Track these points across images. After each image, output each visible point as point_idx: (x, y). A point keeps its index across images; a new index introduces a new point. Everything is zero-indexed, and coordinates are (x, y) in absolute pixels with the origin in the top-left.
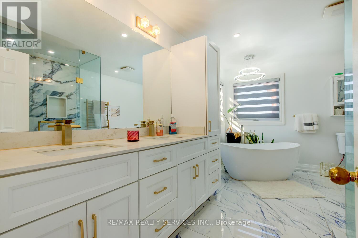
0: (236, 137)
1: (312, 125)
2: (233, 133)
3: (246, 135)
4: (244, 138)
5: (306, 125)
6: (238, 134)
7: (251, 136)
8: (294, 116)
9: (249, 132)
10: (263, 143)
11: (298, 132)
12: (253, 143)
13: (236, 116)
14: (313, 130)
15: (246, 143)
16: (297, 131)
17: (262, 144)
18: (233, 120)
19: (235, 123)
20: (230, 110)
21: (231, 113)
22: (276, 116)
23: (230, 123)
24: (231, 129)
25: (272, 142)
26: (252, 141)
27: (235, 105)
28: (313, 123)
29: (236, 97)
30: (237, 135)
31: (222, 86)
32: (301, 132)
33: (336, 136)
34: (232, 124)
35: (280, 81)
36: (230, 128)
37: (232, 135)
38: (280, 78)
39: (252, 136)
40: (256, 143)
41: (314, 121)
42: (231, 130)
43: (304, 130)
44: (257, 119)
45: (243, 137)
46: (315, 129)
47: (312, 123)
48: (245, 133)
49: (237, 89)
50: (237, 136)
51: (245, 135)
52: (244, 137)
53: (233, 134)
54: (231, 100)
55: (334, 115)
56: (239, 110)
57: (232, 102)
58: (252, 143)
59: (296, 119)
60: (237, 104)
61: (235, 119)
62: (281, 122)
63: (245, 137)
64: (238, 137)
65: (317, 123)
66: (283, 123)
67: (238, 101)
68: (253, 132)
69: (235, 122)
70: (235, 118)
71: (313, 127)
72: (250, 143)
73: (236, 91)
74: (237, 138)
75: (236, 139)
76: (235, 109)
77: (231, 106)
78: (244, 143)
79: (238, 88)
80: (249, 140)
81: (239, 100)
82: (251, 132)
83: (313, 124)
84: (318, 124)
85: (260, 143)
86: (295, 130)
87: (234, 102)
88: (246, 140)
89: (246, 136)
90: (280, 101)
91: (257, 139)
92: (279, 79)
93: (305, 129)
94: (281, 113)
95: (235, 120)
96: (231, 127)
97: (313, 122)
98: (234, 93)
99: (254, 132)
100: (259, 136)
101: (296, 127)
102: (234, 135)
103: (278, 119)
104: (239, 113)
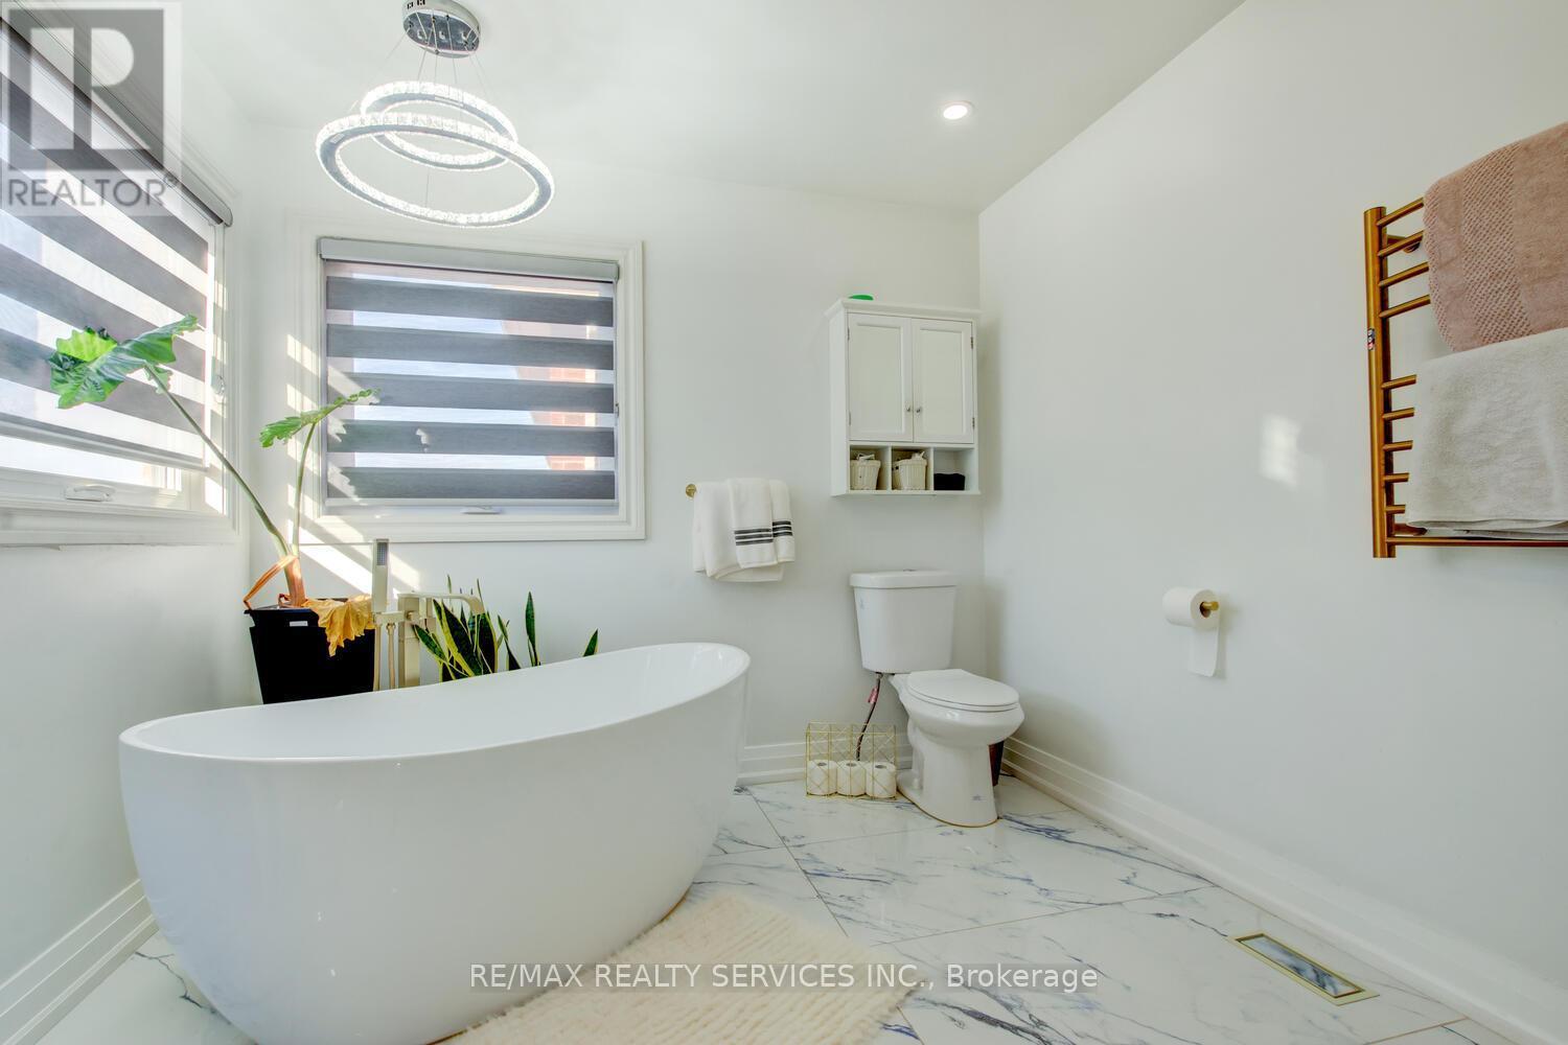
0: (335, 640)
1: (771, 541)
2: (306, 606)
3: (414, 621)
4: (401, 642)
5: (745, 537)
6: (351, 614)
7: (451, 618)
8: (691, 491)
9: (440, 592)
10: (536, 663)
11: (713, 577)
12: (466, 676)
13: (339, 481)
14: (775, 562)
15: (416, 682)
16: (709, 574)
17: (526, 672)
18: (310, 506)
19: (335, 525)
20: (286, 429)
21: (293, 447)
22: (601, 488)
23: (287, 528)
24: (297, 573)
25: (590, 651)
26: (459, 658)
27: (331, 399)
28: (774, 529)
29: (338, 343)
30: (347, 619)
31: (220, 221)
32: (724, 580)
33: (852, 590)
34: (306, 536)
35: (620, 281)
36: (282, 564)
37: (305, 623)
38: (621, 263)
39: (463, 619)
40: (487, 672)
41: (777, 520)
42: (291, 581)
43: (734, 568)
44: (490, 506)
45: (391, 636)
46: (781, 561)
47: (771, 527)
48: (410, 602)
49: (349, 283)
50: (346, 627)
51: (407, 617)
52: (402, 634)
53: (312, 617)
54: (302, 352)
55: (852, 489)
56: (360, 437)
57: (303, 369)
58: (458, 676)
59: (701, 506)
60: (348, 388)
61: (333, 502)
62: (628, 522)
63: (409, 634)
64: (356, 632)
65: (790, 528)
66: (634, 529)
67: (356, 370)
68: (466, 593)
69: (335, 519)
70: (330, 491)
71: (776, 550)
72: (446, 677)
73: (338, 293)
74: (347, 642)
75: (332, 652)
76: (336, 427)
77: (298, 401)
78: (403, 683)
79: (361, 274)
80: (441, 655)
81: (361, 365)
82: (456, 592)
83: (775, 535)
84: (790, 534)
85: (513, 665)
86: (696, 566)
87: (325, 376)
88: (417, 657)
89: (415, 627)
90: (619, 398)
91: (497, 633)
92: (614, 267)
93: (740, 563)
94: (625, 466)
95: (330, 511)
96: (290, 559)
97: (774, 524)
98: (328, 307)
99: (476, 591)
100: (504, 611)
101: (702, 550)
102: (321, 623)
103: (612, 505)
104: (363, 460)
